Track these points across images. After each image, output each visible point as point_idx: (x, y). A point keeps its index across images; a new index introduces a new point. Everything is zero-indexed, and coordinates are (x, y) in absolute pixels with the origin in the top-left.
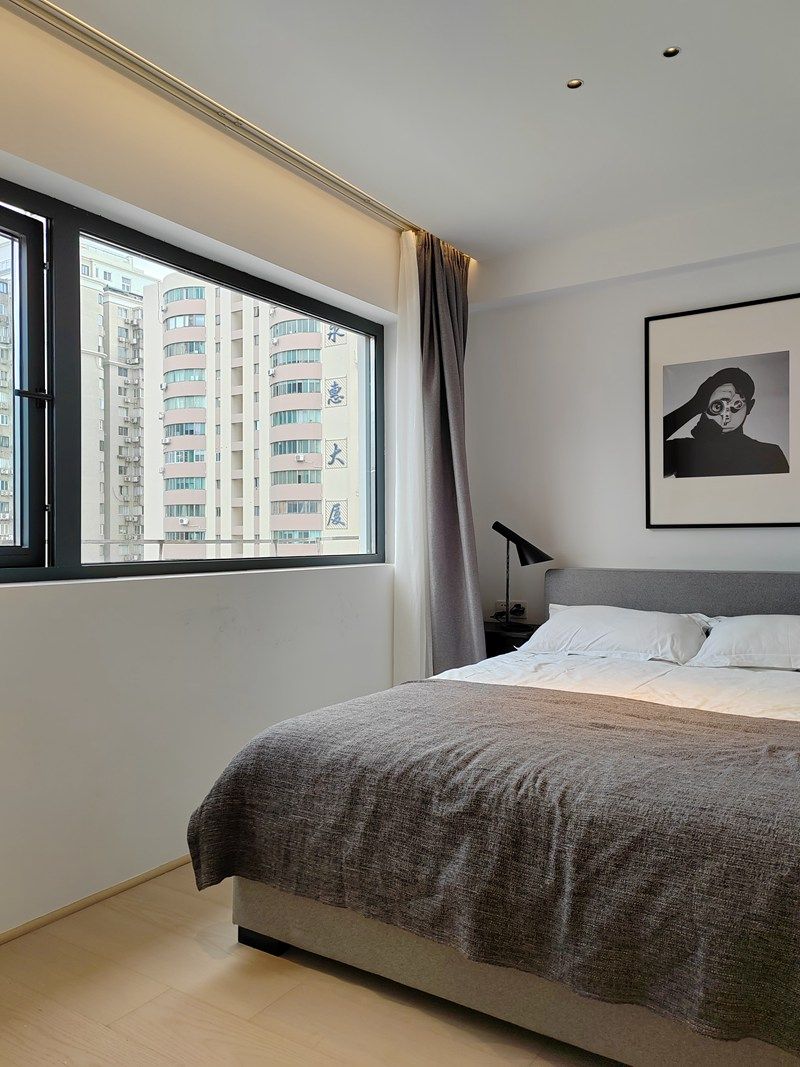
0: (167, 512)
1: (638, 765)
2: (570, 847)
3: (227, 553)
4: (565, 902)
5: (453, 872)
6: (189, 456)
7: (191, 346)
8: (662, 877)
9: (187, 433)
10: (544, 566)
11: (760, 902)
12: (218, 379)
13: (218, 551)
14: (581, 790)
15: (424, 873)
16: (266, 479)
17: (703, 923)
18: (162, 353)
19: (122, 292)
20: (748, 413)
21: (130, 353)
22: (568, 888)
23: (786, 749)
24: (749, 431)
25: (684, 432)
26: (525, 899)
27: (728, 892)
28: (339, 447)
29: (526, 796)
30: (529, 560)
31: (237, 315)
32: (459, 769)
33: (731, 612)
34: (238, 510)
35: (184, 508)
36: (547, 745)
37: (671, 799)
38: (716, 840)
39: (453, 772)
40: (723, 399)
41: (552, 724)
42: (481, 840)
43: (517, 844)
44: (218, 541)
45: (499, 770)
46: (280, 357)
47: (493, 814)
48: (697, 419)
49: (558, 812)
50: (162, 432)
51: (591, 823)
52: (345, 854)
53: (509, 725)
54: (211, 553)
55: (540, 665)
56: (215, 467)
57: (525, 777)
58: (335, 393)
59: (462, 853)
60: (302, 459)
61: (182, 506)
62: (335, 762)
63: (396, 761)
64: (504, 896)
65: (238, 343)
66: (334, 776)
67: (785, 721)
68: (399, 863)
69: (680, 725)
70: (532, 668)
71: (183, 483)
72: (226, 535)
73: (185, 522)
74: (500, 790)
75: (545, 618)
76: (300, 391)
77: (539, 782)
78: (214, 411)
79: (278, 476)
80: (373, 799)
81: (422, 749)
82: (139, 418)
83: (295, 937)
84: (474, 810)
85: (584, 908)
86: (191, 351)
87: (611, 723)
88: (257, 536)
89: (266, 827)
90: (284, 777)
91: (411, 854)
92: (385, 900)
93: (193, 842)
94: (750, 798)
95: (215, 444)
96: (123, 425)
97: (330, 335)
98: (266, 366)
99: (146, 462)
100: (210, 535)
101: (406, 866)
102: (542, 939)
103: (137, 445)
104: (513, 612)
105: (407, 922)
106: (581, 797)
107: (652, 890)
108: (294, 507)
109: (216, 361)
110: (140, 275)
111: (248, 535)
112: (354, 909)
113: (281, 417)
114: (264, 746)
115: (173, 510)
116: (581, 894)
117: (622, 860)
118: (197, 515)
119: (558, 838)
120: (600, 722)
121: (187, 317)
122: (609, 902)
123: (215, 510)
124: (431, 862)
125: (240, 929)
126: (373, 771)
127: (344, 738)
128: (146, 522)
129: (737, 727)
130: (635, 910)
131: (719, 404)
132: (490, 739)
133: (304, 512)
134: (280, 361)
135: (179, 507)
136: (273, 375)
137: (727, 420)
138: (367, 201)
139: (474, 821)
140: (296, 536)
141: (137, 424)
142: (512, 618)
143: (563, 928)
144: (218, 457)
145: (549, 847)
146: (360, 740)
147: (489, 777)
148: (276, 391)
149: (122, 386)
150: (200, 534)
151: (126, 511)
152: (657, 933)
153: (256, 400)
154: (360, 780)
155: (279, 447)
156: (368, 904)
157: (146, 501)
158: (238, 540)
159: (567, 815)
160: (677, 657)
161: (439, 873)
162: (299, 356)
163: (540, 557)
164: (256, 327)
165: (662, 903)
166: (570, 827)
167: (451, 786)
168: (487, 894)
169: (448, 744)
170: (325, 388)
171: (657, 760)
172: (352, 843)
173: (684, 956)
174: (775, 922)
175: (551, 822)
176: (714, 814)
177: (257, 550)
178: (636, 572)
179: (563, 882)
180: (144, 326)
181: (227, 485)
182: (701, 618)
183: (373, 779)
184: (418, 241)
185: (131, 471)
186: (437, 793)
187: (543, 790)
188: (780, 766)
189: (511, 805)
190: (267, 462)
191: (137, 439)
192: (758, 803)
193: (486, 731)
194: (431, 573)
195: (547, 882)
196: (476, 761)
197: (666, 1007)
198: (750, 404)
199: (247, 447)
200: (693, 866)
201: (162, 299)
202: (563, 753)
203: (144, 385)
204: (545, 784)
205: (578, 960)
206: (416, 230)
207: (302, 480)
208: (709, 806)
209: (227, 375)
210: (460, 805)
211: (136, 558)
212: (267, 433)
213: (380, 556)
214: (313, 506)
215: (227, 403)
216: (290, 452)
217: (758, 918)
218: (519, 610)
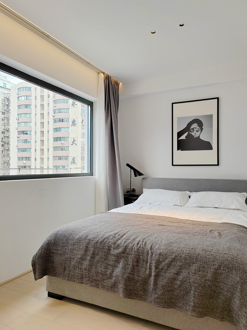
0: (18, 159)
1: (173, 236)
2: (154, 262)
3: (38, 173)
4: (152, 279)
5: (118, 271)
6: (26, 141)
7: (26, 106)
8: (181, 269)
9: (25, 134)
10: (142, 177)
11: (209, 276)
12: (36, 117)
13: (35, 172)
14: (157, 244)
15: (109, 272)
16: (51, 149)
17: (193, 283)
18: (17, 108)
19: (3, 88)
20: (201, 132)
21: (6, 108)
22: (153, 274)
23: (214, 230)
24: (202, 137)
25: (183, 137)
26: (140, 278)
27: (200, 273)
28: (75, 140)
29: (140, 247)
30: (137, 175)
31: (42, 97)
32: (119, 239)
33: (197, 191)
34: (42, 159)
35: (24, 158)
36: (146, 231)
37: (183, 246)
38: (197, 258)
39: (117, 240)
40: (194, 128)
41: (146, 225)
42: (127, 261)
43: (137, 261)
44: (35, 169)
45: (132, 239)
46: (56, 111)
47: (130, 253)
48: (187, 133)
49: (150, 251)
50: (17, 133)
51: (160, 254)
52: (83, 267)
53: (134, 225)
54: (33, 173)
55: (141, 207)
56: (35, 145)
57: (140, 241)
58: (74, 123)
59: (121, 265)
60: (63, 143)
61: (23, 157)
62: (80, 238)
63: (100, 237)
64: (133, 278)
65: (42, 106)
66: (80, 243)
67: (213, 223)
68: (101, 269)
69: (184, 224)
70: (139, 208)
71: (24, 150)
72: (38, 167)
73: (24, 163)
74: (132, 245)
75: (142, 193)
76: (63, 121)
77: (144, 242)
78: (34, 128)
79: (55, 148)
80: (93, 249)
81: (108, 233)
82: (9, 129)
83: (67, 294)
84: (124, 252)
85: (158, 280)
86: (27, 107)
87: (164, 224)
88: (48, 167)
89: (58, 259)
90: (64, 243)
91: (105, 266)
92: (96, 280)
93: (34, 265)
94: (206, 245)
95: (34, 138)
96: (3, 131)
97: (72, 104)
98: (51, 113)
99: (11, 143)
100: (33, 167)
101: (103, 270)
102: (145, 290)
103: (8, 137)
104: (132, 191)
105: (103, 287)
106: (157, 247)
107: (178, 274)
108: (60, 158)
109: (35, 111)
110: (9, 82)
111: (45, 167)
112: (86, 284)
113: (56, 130)
114: (57, 234)
115: (19, 159)
116: (157, 276)
117: (169, 265)
118: (28, 160)
119: (150, 259)
120: (161, 224)
121: (25, 97)
122: (165, 278)
123: (34, 159)
124: (111, 268)
125: (48, 292)
126: (93, 241)
127: (83, 230)
128: (11, 162)
129: (200, 224)
130: (173, 280)
131: (193, 129)
132: (129, 230)
133: (63, 160)
134: (56, 112)
135: (22, 158)
136: (54, 116)
137: (195, 134)
138: (89, 63)
139: (124, 255)
140: (61, 167)
141: (8, 131)
142: (132, 193)
143: (151, 286)
144: (36, 142)
145: (147, 262)
146: (88, 231)
147: (129, 241)
148: (55, 121)
149: (3, 118)
150: (30, 166)
151: (4, 159)
152: (180, 286)
153: (48, 124)
154: (88, 243)
155: (56, 139)
156: (91, 282)
157: (11, 156)
158: (42, 168)
159: (153, 252)
160: (181, 204)
161: (113, 271)
162: (62, 111)
163: (140, 174)
164: (48, 101)
165: (181, 277)
166: (154, 256)
167: (117, 244)
168: (128, 277)
169: (116, 232)
170: (71, 121)
171: (178, 235)
172: (86, 263)
173: (187, 293)
174: (214, 281)
175: (148, 254)
176: (195, 250)
177: (48, 172)
178: (169, 179)
179: (152, 273)
180: (11, 99)
181: (38, 151)
182: (188, 193)
183: (92, 243)
184: (104, 76)
185: (6, 146)
186: (113, 247)
187: (145, 245)
188: (213, 236)
189: (136, 250)
190: (52, 144)
191: (8, 136)
192: (208, 247)
193: (127, 228)
194: (108, 179)
195: (147, 273)
196: (125, 236)
197: (182, 308)
198: (202, 129)
199: (45, 139)
200: (190, 266)
201: (17, 91)
202: (151, 233)
203: (11, 118)
204: (146, 243)
205: (156, 296)
206: (104, 73)
207: (63, 149)
208: (194, 248)
209: (39, 116)
210: (120, 250)
211: (7, 174)
212: (52, 135)
213: (91, 174)
214: (67, 158)
215: (39, 124)
216: (59, 141)
217: (209, 280)
218: (134, 190)
